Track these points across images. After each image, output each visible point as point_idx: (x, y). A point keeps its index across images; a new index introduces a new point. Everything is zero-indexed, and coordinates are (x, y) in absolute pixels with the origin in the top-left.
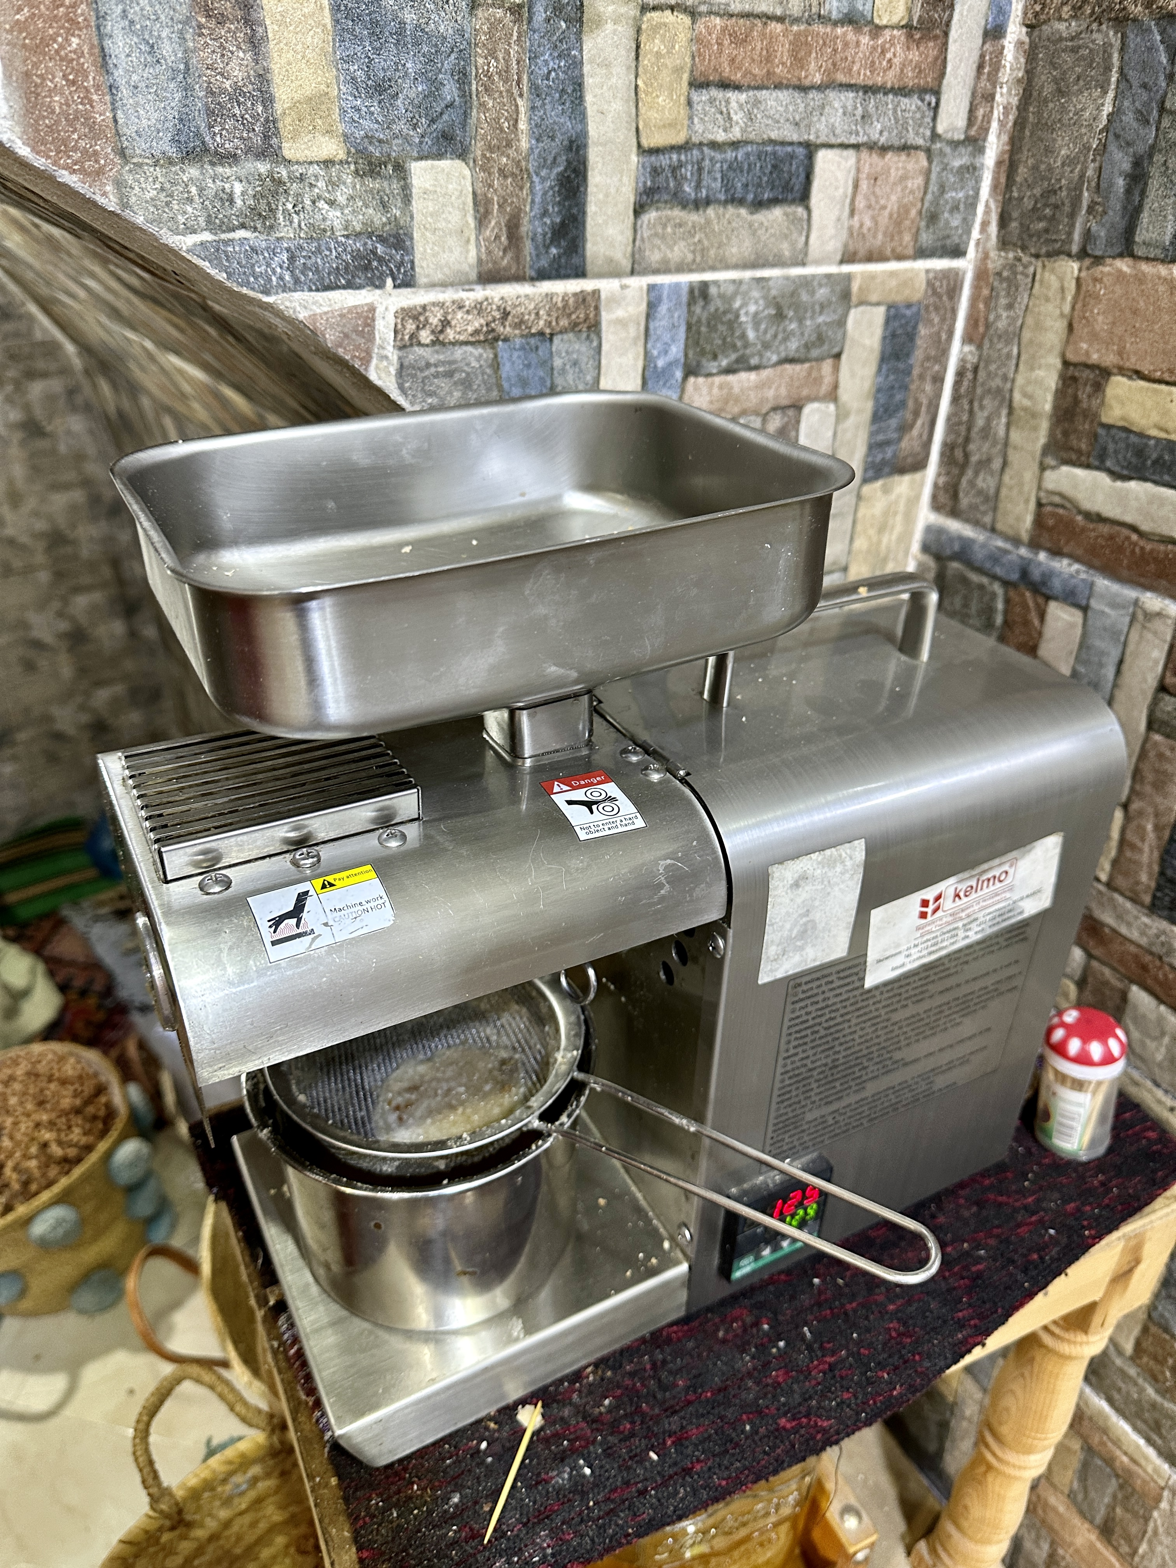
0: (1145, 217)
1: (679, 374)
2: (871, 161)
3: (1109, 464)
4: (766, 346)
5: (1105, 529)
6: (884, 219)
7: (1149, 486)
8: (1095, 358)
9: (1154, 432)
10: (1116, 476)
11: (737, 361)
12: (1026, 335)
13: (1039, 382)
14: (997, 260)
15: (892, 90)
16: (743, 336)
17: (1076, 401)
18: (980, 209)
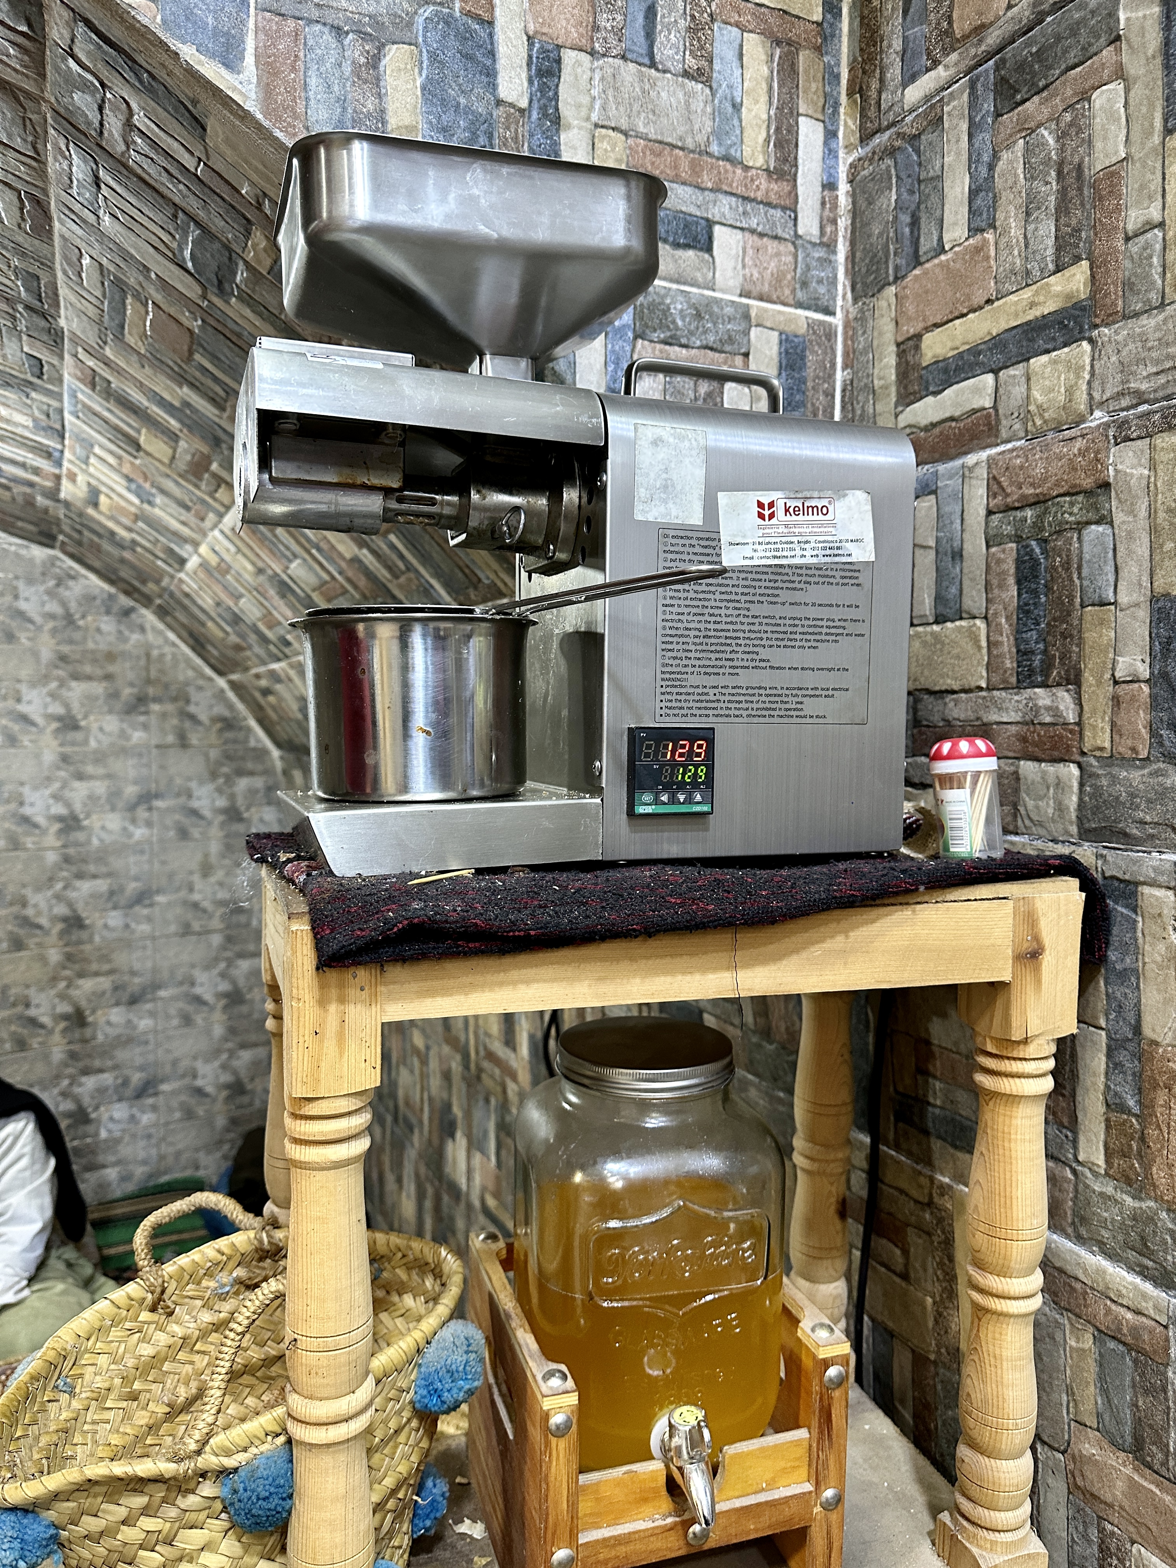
0: (922, 240)
1: (630, 335)
2: (752, 240)
3: (931, 389)
4: (692, 333)
5: (937, 431)
6: (767, 274)
7: (955, 387)
8: (912, 331)
9: (951, 354)
10: (936, 393)
11: (671, 337)
12: (875, 343)
13: (886, 366)
14: (853, 311)
15: (761, 202)
16: (674, 322)
17: (907, 363)
18: (840, 288)
